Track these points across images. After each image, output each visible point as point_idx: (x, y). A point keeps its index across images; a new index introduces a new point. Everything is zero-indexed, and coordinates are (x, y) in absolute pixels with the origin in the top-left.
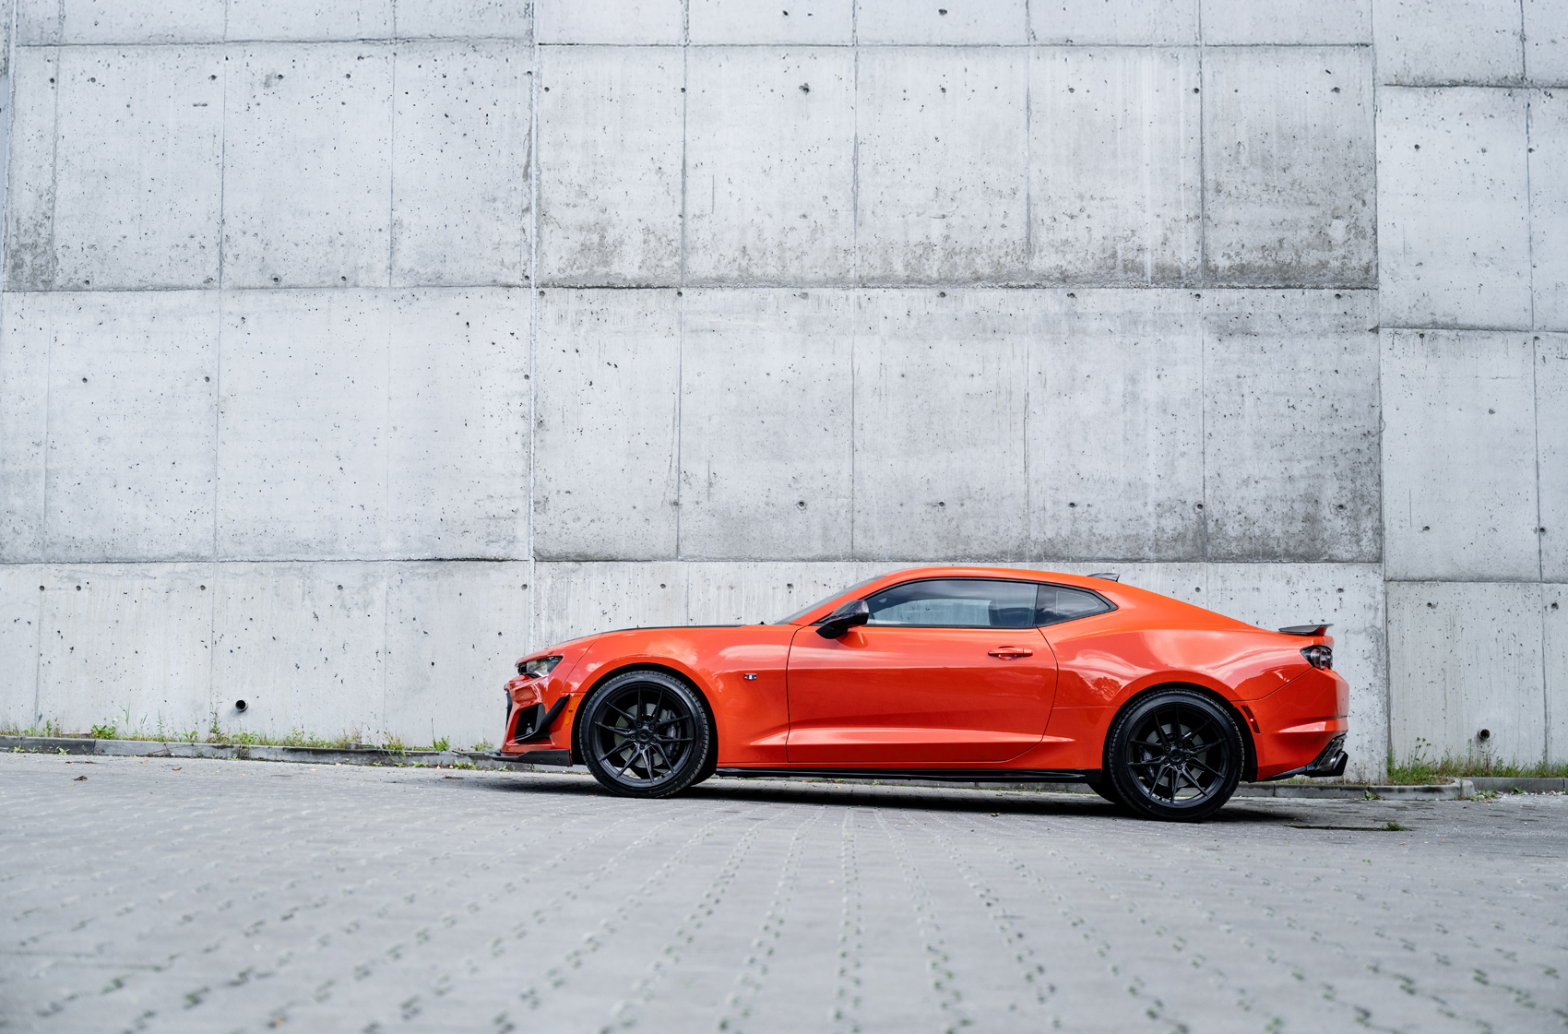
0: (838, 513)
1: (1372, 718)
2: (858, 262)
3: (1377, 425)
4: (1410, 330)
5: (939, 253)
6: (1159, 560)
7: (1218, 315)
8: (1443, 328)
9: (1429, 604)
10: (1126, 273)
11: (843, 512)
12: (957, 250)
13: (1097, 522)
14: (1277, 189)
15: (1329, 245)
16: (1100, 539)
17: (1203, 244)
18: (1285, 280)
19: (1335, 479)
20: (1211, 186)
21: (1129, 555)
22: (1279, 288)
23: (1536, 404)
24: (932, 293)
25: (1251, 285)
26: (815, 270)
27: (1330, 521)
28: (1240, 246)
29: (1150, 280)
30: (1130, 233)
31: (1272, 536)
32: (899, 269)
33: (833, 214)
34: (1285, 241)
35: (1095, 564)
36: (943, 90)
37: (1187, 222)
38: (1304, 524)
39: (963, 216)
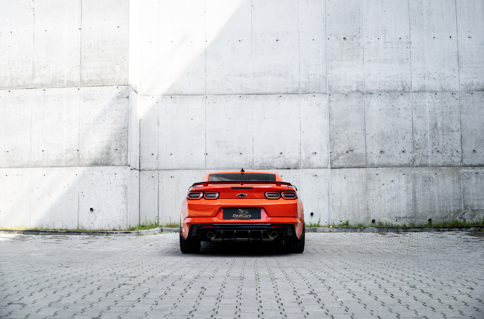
1: (124, 211)
3: (127, 125)
4: (168, 96)
5: (9, 79)
6: (66, 167)
7: (84, 95)
8: (178, 95)
9: (172, 177)
10: (59, 83)
12: (14, 78)
13: (49, 156)
14: (101, 57)
15: (115, 73)
16: (50, 160)
17: (80, 74)
18: (103, 83)
19: (115, 141)
20: (83, 57)
21: (58, 165)
22: (101, 86)
23: (206, 117)
24: (7, 91)
25: (93, 85)
27: (113, 154)
28: (90, 74)
29: (65, 85)
30: (60, 71)
34: (103, 72)
35: (49, 168)
36: (11, 32)
37: (76, 68)
38: (106, 155)
39: (15, 68)
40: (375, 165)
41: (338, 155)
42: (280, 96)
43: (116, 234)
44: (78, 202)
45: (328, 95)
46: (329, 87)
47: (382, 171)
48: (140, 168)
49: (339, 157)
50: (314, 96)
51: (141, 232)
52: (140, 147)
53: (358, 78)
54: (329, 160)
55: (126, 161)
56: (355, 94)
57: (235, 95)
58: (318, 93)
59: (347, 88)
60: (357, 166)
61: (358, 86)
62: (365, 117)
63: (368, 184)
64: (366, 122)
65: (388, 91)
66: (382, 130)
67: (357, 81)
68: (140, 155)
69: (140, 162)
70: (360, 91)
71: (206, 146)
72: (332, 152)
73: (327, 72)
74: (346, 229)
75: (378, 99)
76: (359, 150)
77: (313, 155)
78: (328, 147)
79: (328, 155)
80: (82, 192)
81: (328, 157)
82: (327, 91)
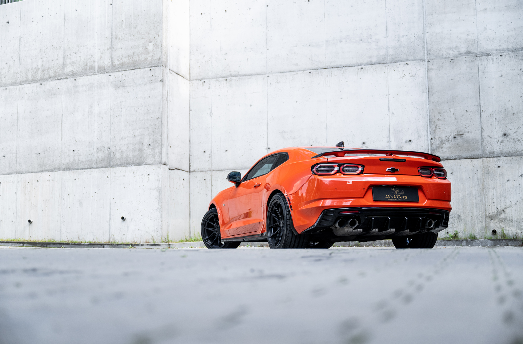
0: (13, 158)
1: (157, 220)
2: (20, 77)
3: (161, 115)
4: (222, 78)
5: (40, 70)
6: (97, 168)
7: (115, 81)
8: (234, 76)
10: (90, 70)
11: (14, 158)
12: (45, 69)
13: (80, 156)
14: (133, 35)
15: (148, 52)
16: (81, 162)
17: (112, 57)
18: (135, 66)
19: (148, 135)
20: (114, 37)
21: (89, 167)
22: (133, 69)
23: (267, 101)
24: (38, 84)
25: (125, 70)
26: (9, 80)
27: (146, 150)
28: (122, 56)
29: (96, 72)
30: (91, 56)
31: (129, 157)
32: (30, 78)
33: (14, 62)
34: (135, 53)
35: (79, 170)
36: (43, 16)
37: (107, 50)
38: (138, 152)
39: (47, 58)
40: (496, 154)
41: (442, 142)
42: (362, 68)
43: (142, 246)
44: (109, 209)
45: (426, 61)
46: (427, 50)
47: (506, 162)
48: (190, 169)
49: (444, 145)
50: (407, 64)
51: (173, 244)
52: (190, 144)
53: (468, 35)
54: (430, 149)
55: (160, 158)
56: (464, 57)
57: (304, 71)
58: (412, 60)
59: (453, 50)
60: (469, 156)
61: (469, 46)
62: (480, 88)
63: (485, 180)
64: (481, 94)
65: (513, 50)
66: (505, 104)
67: (467, 39)
68: (190, 153)
69: (191, 162)
70: (471, 52)
71: (268, 138)
72: (433, 138)
73: (424, 31)
74: (446, 242)
75: (499, 61)
76: (473, 134)
77: (407, 144)
78: (427, 132)
79: (428, 142)
80: (114, 198)
81: (428, 146)
82: (425, 56)
